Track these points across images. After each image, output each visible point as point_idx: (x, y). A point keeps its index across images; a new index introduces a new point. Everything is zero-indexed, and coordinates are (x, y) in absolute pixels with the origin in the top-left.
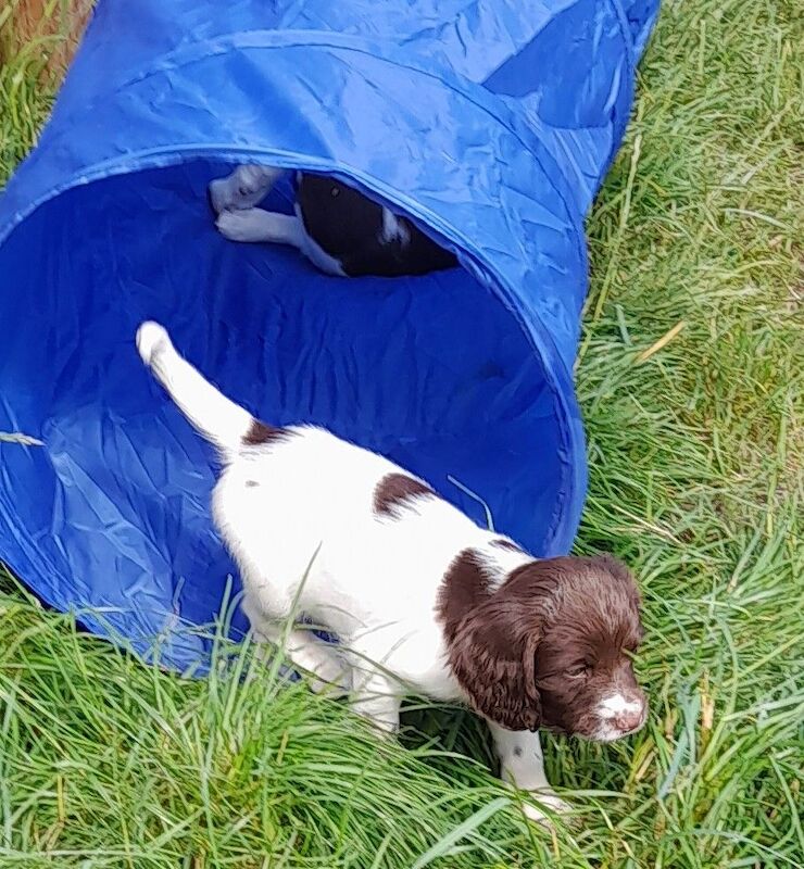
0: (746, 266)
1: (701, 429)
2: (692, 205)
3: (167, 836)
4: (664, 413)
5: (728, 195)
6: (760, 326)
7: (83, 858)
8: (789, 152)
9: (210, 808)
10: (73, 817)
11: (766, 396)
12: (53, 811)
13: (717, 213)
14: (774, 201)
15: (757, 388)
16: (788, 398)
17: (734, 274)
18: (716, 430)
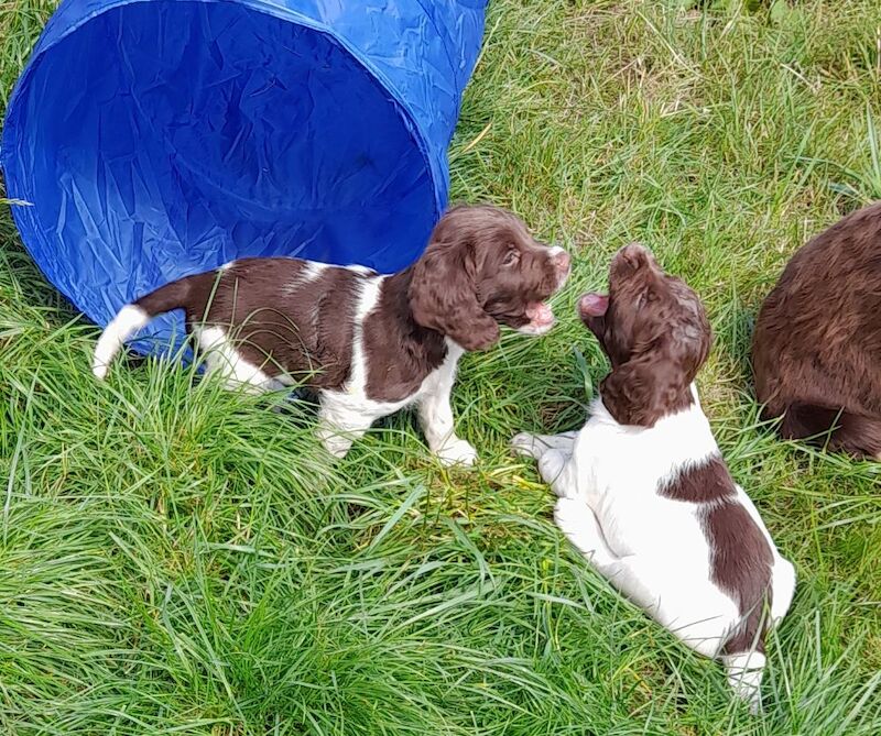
0: (535, 84)
1: (505, 198)
2: (499, 43)
3: (139, 484)
4: (480, 187)
5: (524, 35)
6: (545, 126)
7: (81, 501)
8: (565, 7)
9: (169, 466)
10: (73, 473)
11: (549, 175)
12: (58, 470)
13: (516, 49)
14: (555, 40)
15: (543, 170)
16: (565, 176)
17: (525, 90)
18: (514, 198)
